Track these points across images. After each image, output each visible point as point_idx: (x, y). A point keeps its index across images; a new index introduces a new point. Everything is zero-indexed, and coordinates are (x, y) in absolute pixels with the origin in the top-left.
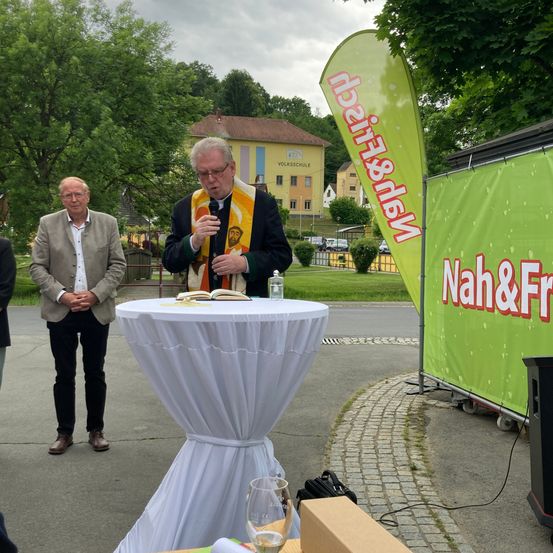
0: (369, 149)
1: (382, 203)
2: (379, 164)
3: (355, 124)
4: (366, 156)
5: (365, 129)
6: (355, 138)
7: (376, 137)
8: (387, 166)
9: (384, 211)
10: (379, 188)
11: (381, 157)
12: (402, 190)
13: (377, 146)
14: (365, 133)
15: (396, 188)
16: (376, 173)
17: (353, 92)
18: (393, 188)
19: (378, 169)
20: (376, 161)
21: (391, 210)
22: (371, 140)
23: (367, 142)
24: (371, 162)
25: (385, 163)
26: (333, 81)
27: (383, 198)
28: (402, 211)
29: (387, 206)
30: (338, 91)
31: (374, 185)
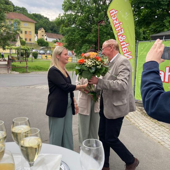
0: (119, 32)
1: (122, 48)
2: (122, 37)
3: (116, 25)
4: (118, 34)
5: (119, 26)
6: (116, 29)
7: (121, 29)
8: (124, 37)
9: (123, 51)
10: (122, 44)
11: (122, 35)
12: (128, 45)
13: (121, 31)
14: (118, 27)
15: (126, 44)
16: (121, 39)
17: (116, 15)
18: (125, 44)
19: (121, 38)
20: (121, 36)
21: (125, 50)
22: (120, 30)
23: (119, 30)
24: (120, 36)
25: (124, 36)
26: (111, 12)
27: (123, 47)
28: (127, 51)
29: (123, 49)
30: (112, 15)
31: (120, 43)
